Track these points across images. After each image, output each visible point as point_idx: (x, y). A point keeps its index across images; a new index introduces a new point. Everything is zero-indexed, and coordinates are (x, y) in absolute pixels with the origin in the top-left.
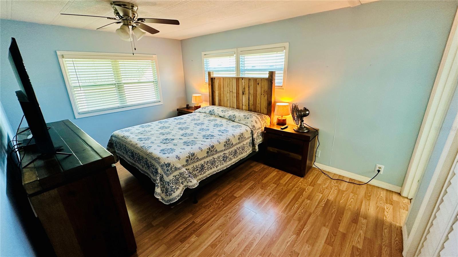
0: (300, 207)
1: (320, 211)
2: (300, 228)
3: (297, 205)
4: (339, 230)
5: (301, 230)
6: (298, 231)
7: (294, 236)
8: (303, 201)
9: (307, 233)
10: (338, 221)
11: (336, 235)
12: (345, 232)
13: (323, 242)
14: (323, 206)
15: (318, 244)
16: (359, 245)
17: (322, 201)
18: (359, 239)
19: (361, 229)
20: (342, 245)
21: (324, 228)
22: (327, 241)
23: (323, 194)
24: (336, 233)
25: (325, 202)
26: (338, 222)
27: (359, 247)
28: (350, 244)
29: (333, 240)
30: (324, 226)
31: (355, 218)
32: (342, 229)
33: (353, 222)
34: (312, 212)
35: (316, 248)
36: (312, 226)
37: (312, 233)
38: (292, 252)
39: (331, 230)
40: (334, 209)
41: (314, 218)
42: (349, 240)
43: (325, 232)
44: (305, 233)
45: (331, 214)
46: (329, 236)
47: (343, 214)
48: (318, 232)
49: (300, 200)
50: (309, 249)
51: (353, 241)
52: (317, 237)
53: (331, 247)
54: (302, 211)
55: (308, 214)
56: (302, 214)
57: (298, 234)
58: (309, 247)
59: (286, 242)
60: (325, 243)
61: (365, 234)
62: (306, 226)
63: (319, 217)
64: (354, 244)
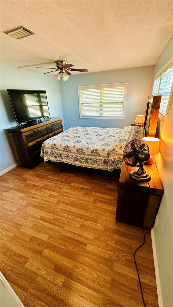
0: (69, 219)
1: (67, 235)
2: (47, 220)
3: (71, 217)
4: (46, 249)
5: (45, 221)
6: (43, 219)
7: (40, 217)
8: (77, 222)
9: (43, 224)
10: (57, 251)
11: (40, 245)
12: (43, 254)
13: (34, 235)
14: (75, 238)
15: (32, 231)
16: (28, 265)
17: (81, 237)
18: (35, 267)
19: (49, 273)
20: (31, 249)
21: (47, 237)
22: (34, 238)
23: (94, 240)
24: (42, 247)
25: (81, 241)
26: (55, 250)
27: (27, 264)
28: (30, 257)
29: (35, 242)
30: (49, 237)
31: (62, 271)
32: (46, 252)
33: (56, 267)
34: (64, 228)
35: (29, 230)
36: (49, 228)
37: (42, 227)
38: (28, 216)
39: (46, 243)
40: (72, 249)
41: (58, 230)
42: (34, 256)
43: (44, 237)
44: (42, 223)
45: (65, 245)
46: (38, 240)
47: (66, 257)
48: (42, 232)
49: (77, 219)
50: (29, 225)
51: (33, 260)
52: (39, 231)
53: (29, 240)
54: (64, 221)
55: (62, 225)
56: (62, 221)
57: (41, 219)
58: (30, 225)
59: (35, 213)
60: (33, 236)
61: (41, 276)
62: (48, 224)
63: (59, 234)
64: (30, 260)
